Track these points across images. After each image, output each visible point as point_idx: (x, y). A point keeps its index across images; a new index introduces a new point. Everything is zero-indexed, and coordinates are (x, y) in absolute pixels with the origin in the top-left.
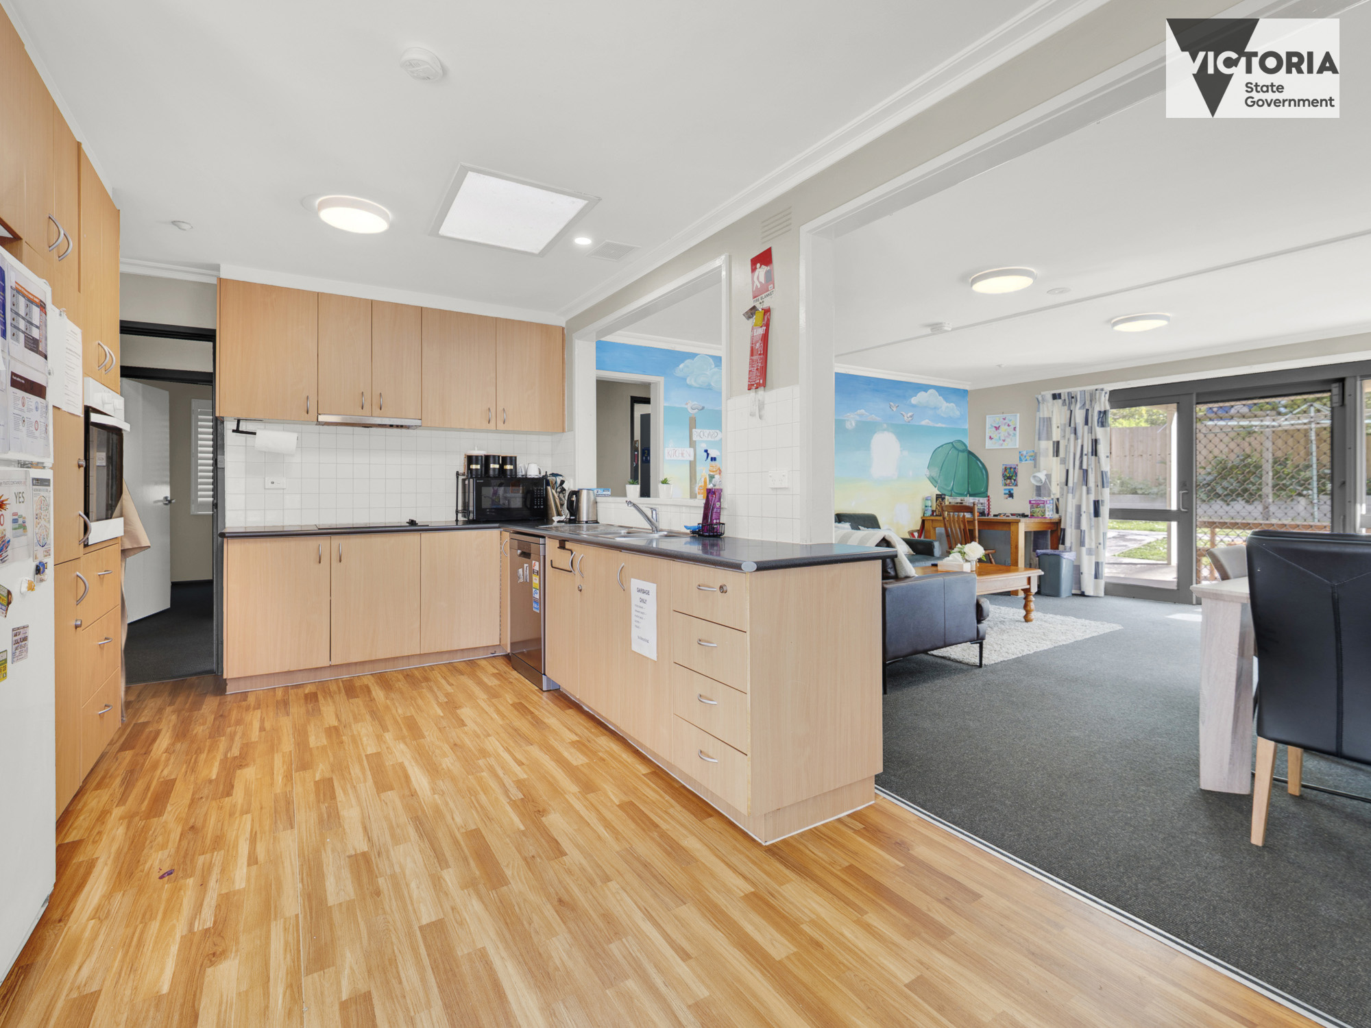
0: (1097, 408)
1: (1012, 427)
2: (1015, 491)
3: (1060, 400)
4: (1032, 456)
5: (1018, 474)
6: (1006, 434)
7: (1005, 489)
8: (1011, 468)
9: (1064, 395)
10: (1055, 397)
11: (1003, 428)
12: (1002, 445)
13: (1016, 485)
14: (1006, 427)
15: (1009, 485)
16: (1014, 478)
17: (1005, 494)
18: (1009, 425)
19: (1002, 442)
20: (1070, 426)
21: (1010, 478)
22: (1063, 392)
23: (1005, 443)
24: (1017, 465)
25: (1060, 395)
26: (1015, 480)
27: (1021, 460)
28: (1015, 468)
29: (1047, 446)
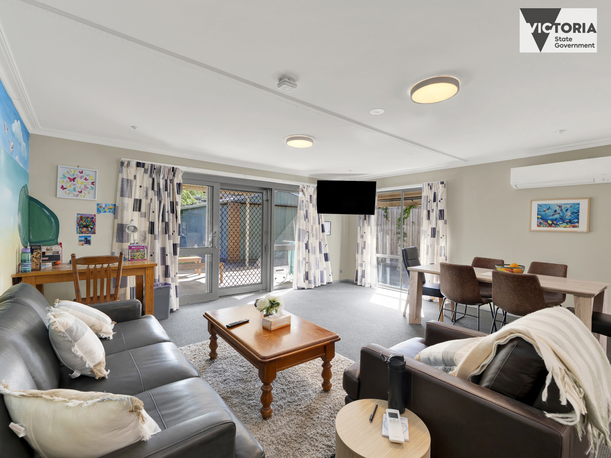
0: (176, 181)
1: (90, 181)
2: (93, 238)
3: (143, 169)
4: (111, 209)
5: (97, 224)
6: (83, 187)
7: (80, 237)
8: (87, 218)
9: (148, 166)
10: (139, 165)
11: (79, 182)
12: (77, 196)
13: (94, 233)
14: (83, 180)
15: (85, 233)
16: (92, 227)
17: (80, 241)
18: (86, 179)
19: (77, 193)
20: (153, 189)
21: (86, 226)
22: (148, 163)
23: (82, 194)
24: (95, 215)
25: (144, 164)
26: (92, 229)
27: (99, 211)
28: (93, 218)
29: (129, 202)
